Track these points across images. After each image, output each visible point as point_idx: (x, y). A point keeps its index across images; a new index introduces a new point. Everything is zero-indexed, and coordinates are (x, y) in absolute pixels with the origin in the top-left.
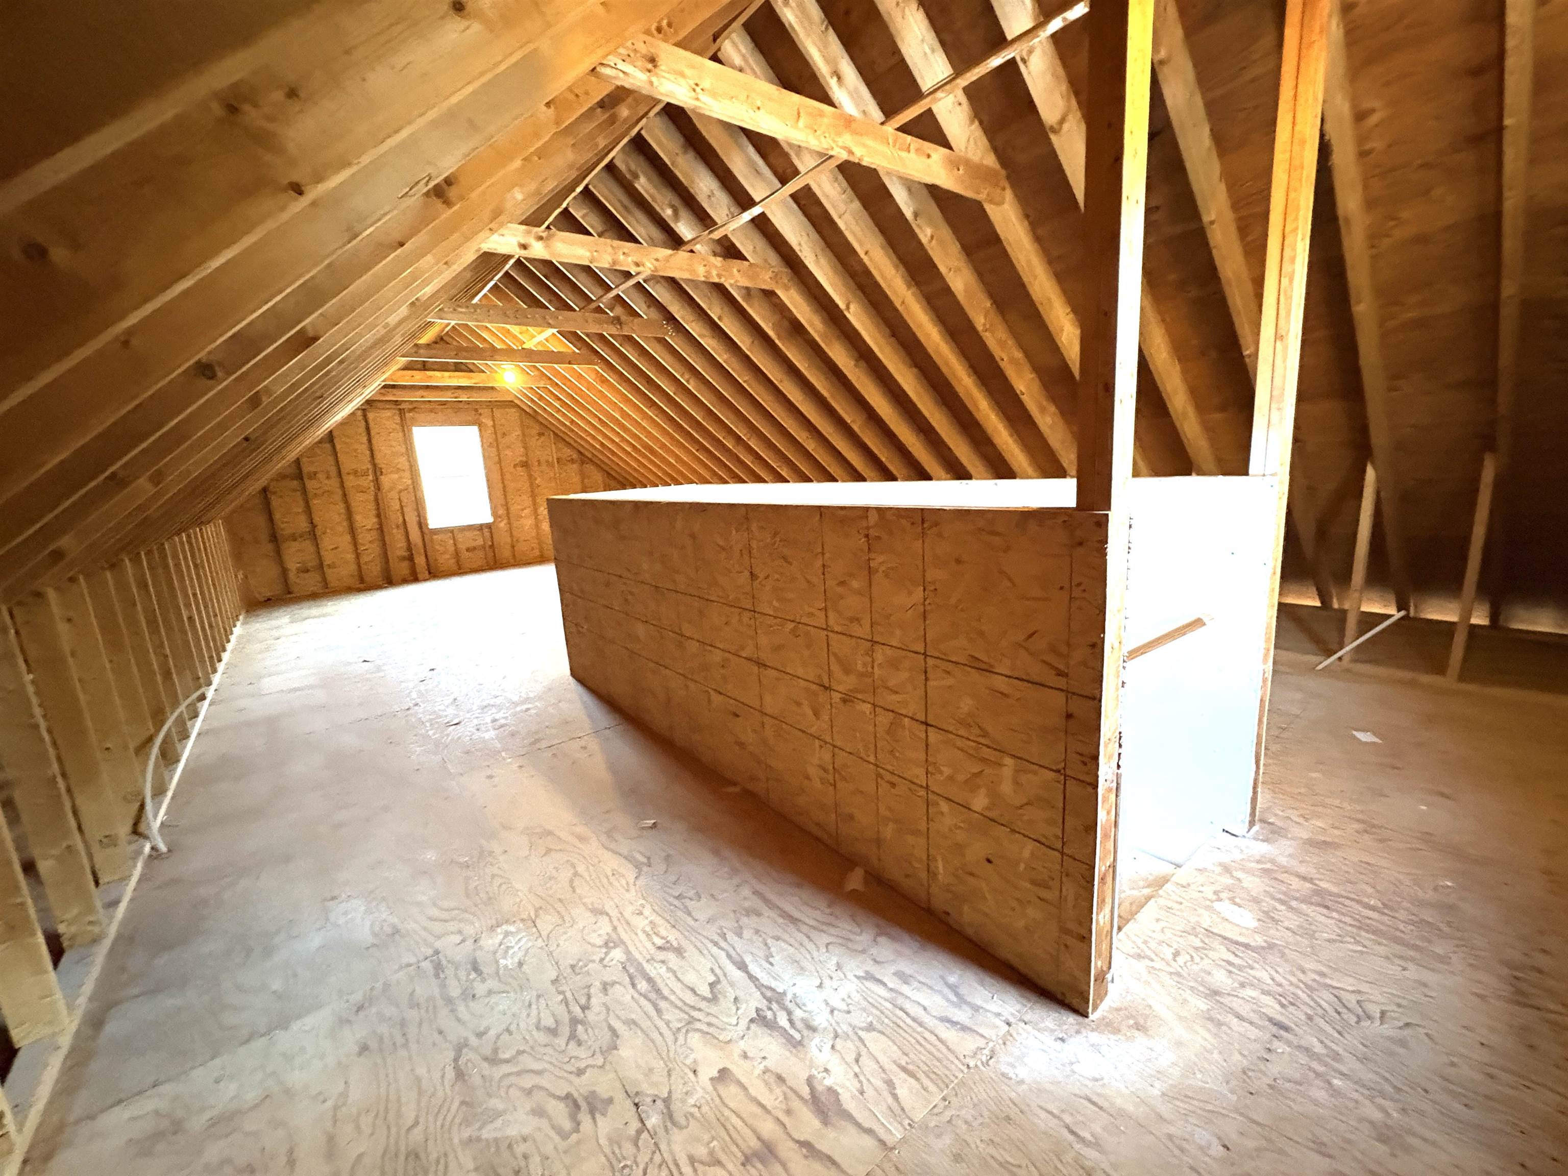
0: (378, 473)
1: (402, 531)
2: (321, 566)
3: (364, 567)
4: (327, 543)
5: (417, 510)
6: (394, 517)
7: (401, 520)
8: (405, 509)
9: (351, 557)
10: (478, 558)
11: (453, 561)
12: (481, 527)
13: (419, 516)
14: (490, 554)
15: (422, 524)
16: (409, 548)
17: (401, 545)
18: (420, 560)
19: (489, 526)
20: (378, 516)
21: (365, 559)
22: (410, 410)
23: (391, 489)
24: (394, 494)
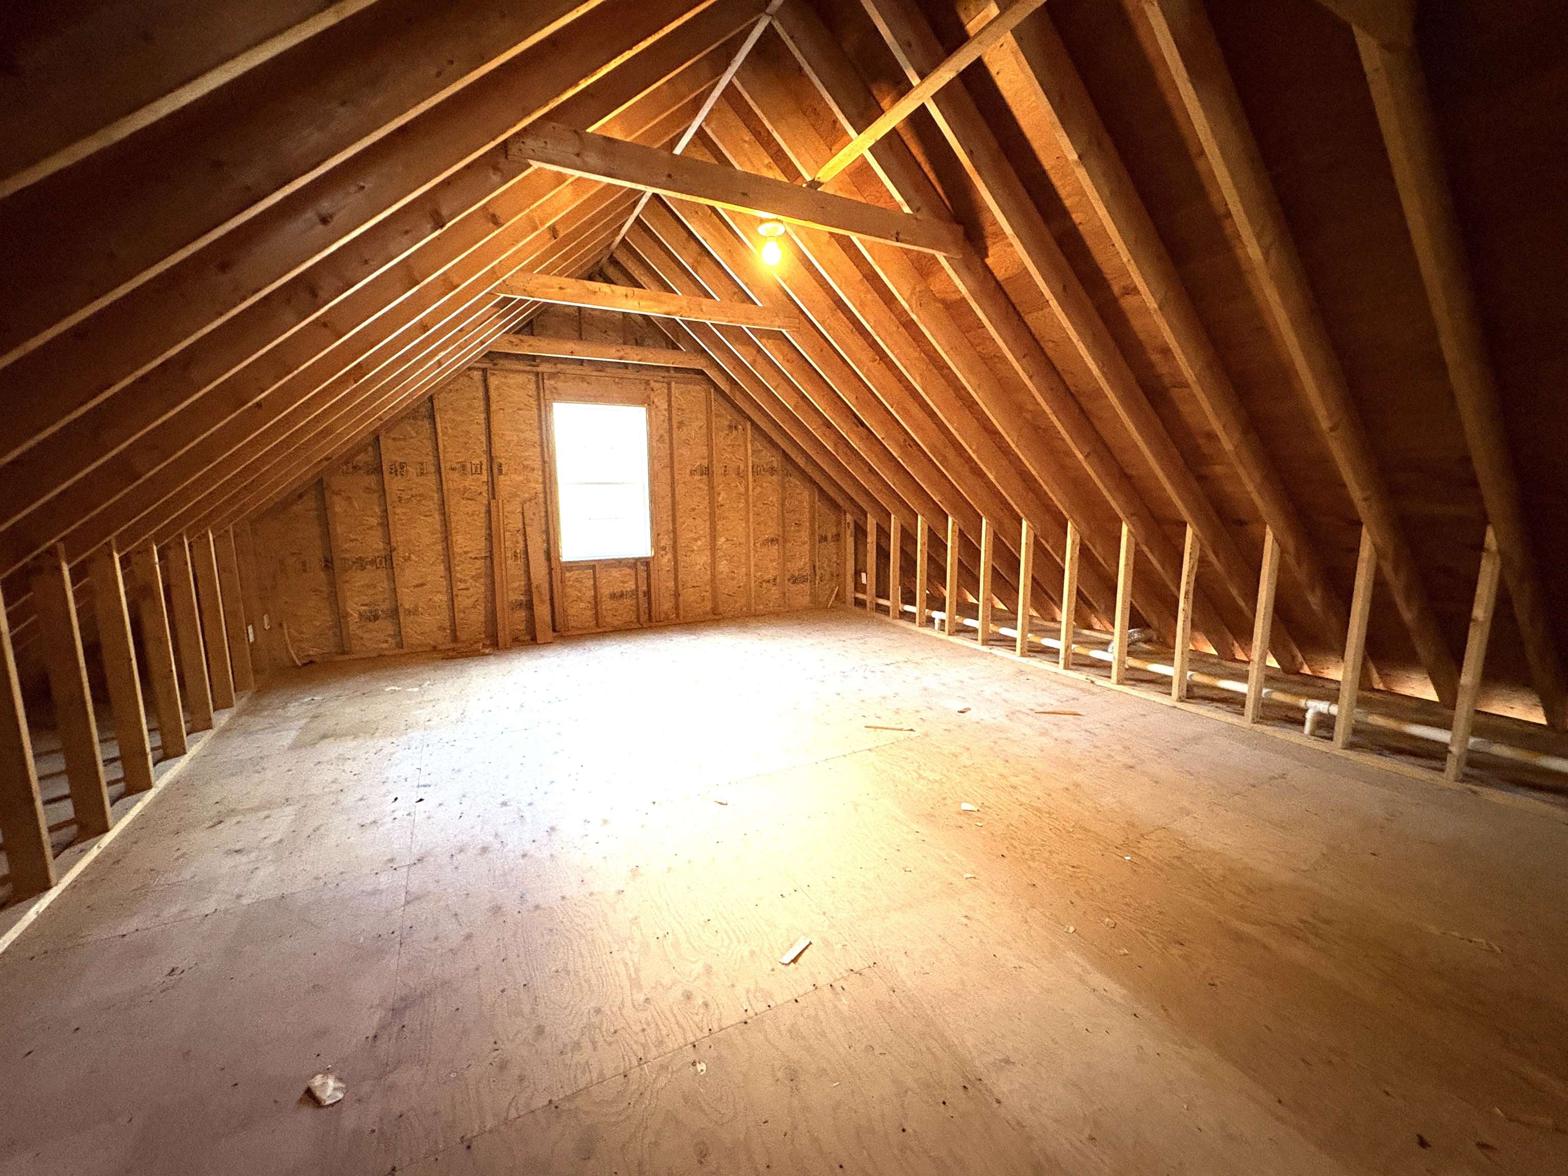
0: (495, 471)
1: (521, 562)
2: (394, 613)
3: (459, 616)
4: (408, 576)
5: (547, 532)
6: (510, 543)
7: (521, 545)
8: (528, 529)
9: (441, 598)
10: (624, 610)
11: (590, 613)
12: (634, 564)
13: (548, 541)
14: (644, 605)
15: (551, 553)
16: (529, 591)
17: (516, 585)
18: (542, 611)
19: (646, 562)
20: (489, 538)
21: (463, 601)
22: (553, 375)
23: (514, 495)
24: (515, 506)
